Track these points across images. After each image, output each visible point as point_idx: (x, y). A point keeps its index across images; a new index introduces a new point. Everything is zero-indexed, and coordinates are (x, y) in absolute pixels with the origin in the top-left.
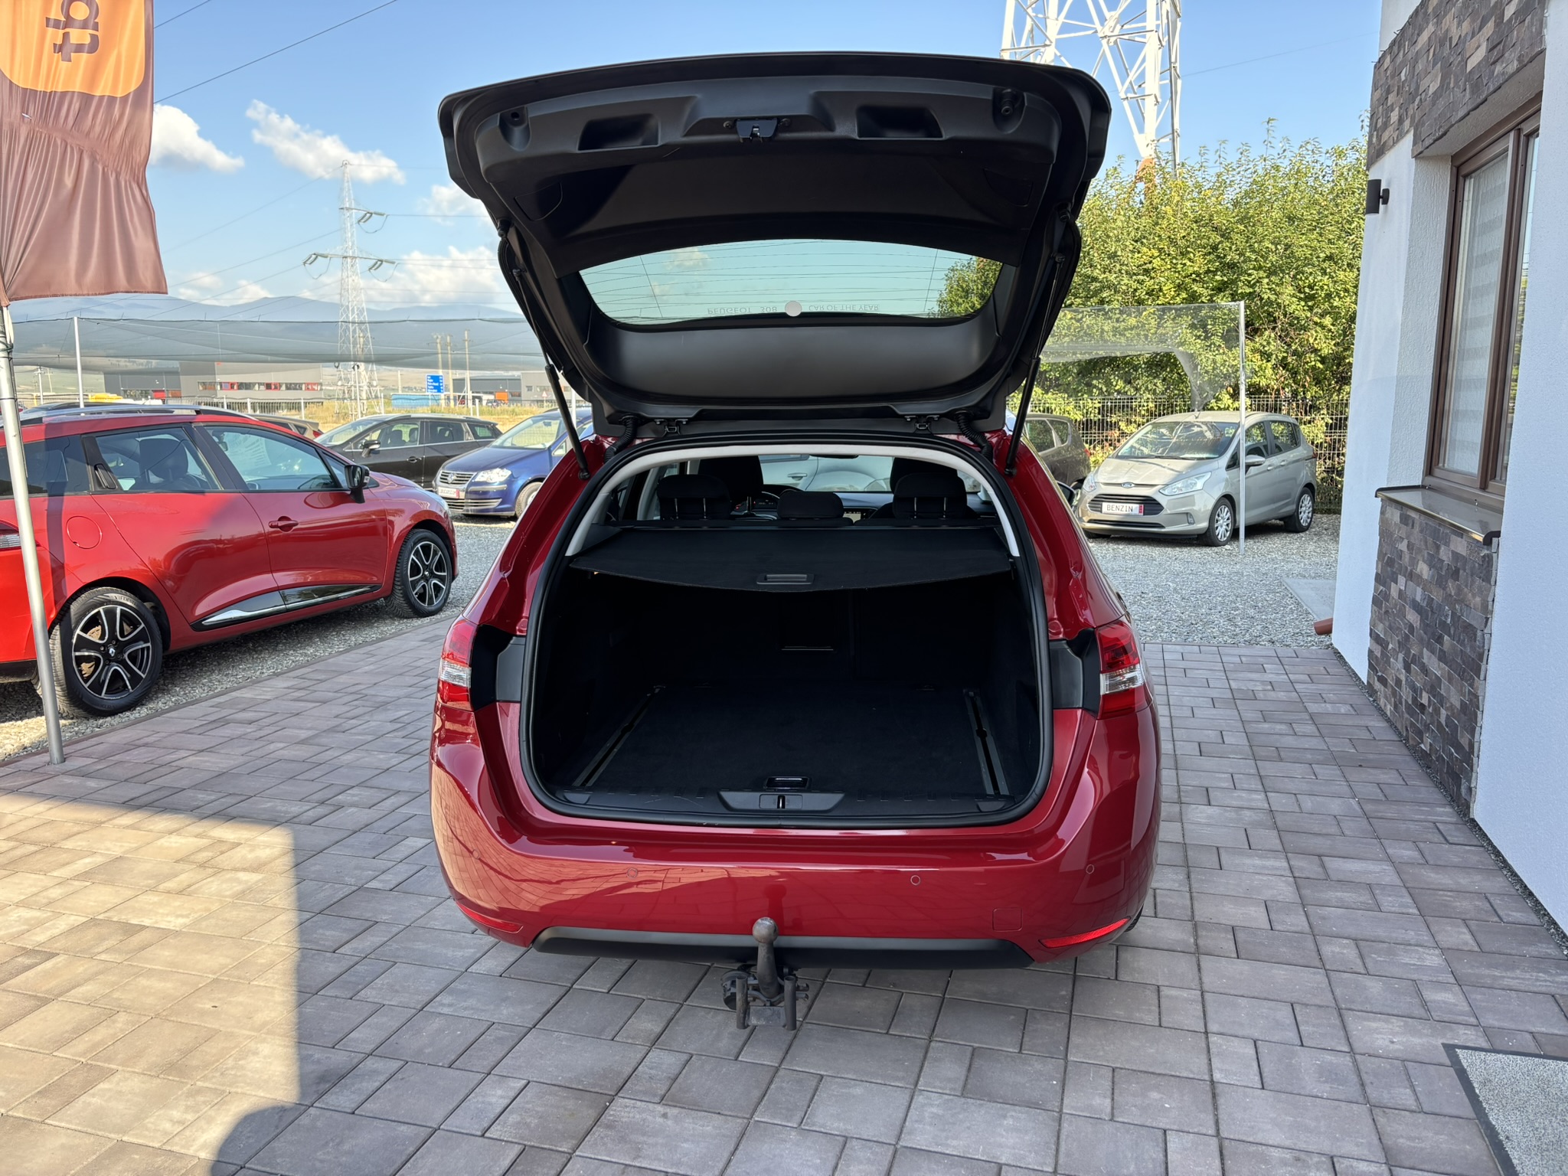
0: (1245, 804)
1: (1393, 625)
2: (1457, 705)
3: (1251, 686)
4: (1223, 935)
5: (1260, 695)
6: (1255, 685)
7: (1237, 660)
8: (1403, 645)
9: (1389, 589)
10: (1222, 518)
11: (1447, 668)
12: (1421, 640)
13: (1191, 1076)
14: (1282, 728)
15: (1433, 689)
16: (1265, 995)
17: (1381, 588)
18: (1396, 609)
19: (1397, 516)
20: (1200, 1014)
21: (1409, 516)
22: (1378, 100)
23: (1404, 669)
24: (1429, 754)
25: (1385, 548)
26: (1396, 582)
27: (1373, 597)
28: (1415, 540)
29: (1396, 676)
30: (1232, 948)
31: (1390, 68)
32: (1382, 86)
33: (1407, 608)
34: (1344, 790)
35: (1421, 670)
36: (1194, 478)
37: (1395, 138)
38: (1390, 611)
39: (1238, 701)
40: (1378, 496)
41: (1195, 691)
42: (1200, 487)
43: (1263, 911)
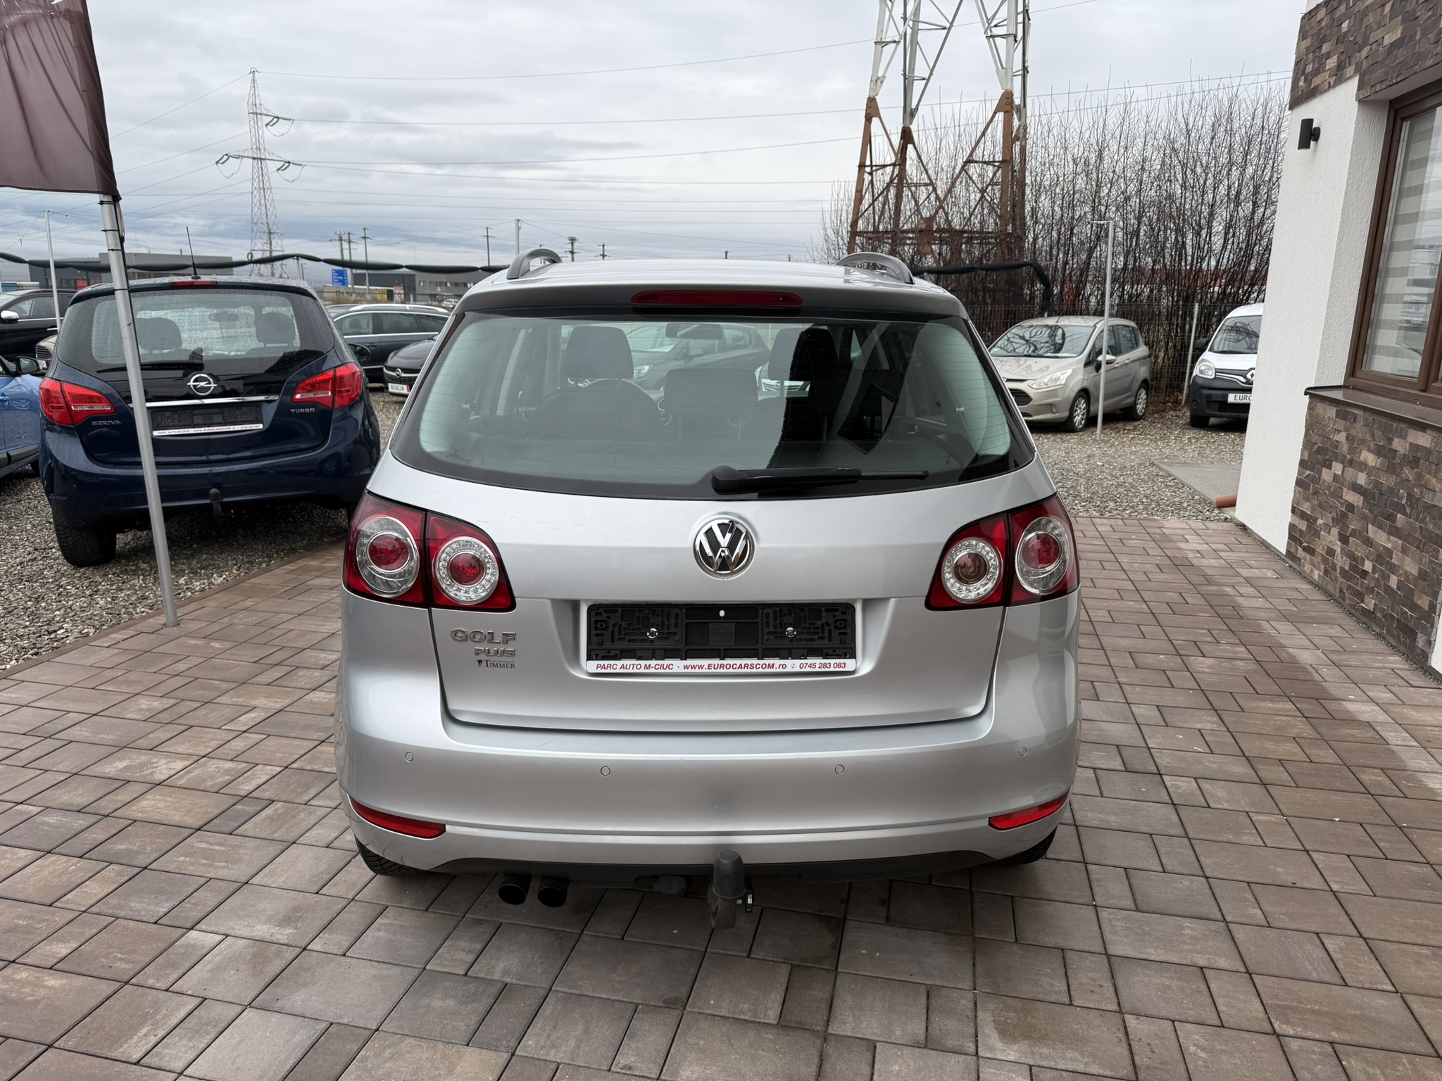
0: (1234, 656)
1: (1324, 504)
2: (1415, 572)
3: (1183, 554)
4: (1277, 768)
5: (1195, 562)
6: (1187, 554)
8: (1341, 519)
9: (1320, 473)
10: (1080, 409)
11: (1400, 542)
12: (1364, 518)
13: (1314, 887)
14: (1227, 590)
15: (1382, 557)
17: (1308, 472)
18: (1329, 490)
19: (1331, 412)
20: (1293, 835)
21: (1349, 412)
22: (1307, 48)
23: (1339, 541)
24: (1373, 612)
25: (1315, 438)
26: (1330, 467)
27: (1297, 479)
28: (1357, 432)
29: (1328, 547)
30: (1290, 778)
31: (1325, 19)
32: (1312, 35)
33: (1345, 490)
34: (1306, 643)
35: (1364, 543)
36: (1058, 374)
37: (1332, 83)
38: (1321, 492)
39: (1180, 567)
40: (1306, 394)
41: (1139, 558)
42: (1063, 382)
43: (1297, 746)
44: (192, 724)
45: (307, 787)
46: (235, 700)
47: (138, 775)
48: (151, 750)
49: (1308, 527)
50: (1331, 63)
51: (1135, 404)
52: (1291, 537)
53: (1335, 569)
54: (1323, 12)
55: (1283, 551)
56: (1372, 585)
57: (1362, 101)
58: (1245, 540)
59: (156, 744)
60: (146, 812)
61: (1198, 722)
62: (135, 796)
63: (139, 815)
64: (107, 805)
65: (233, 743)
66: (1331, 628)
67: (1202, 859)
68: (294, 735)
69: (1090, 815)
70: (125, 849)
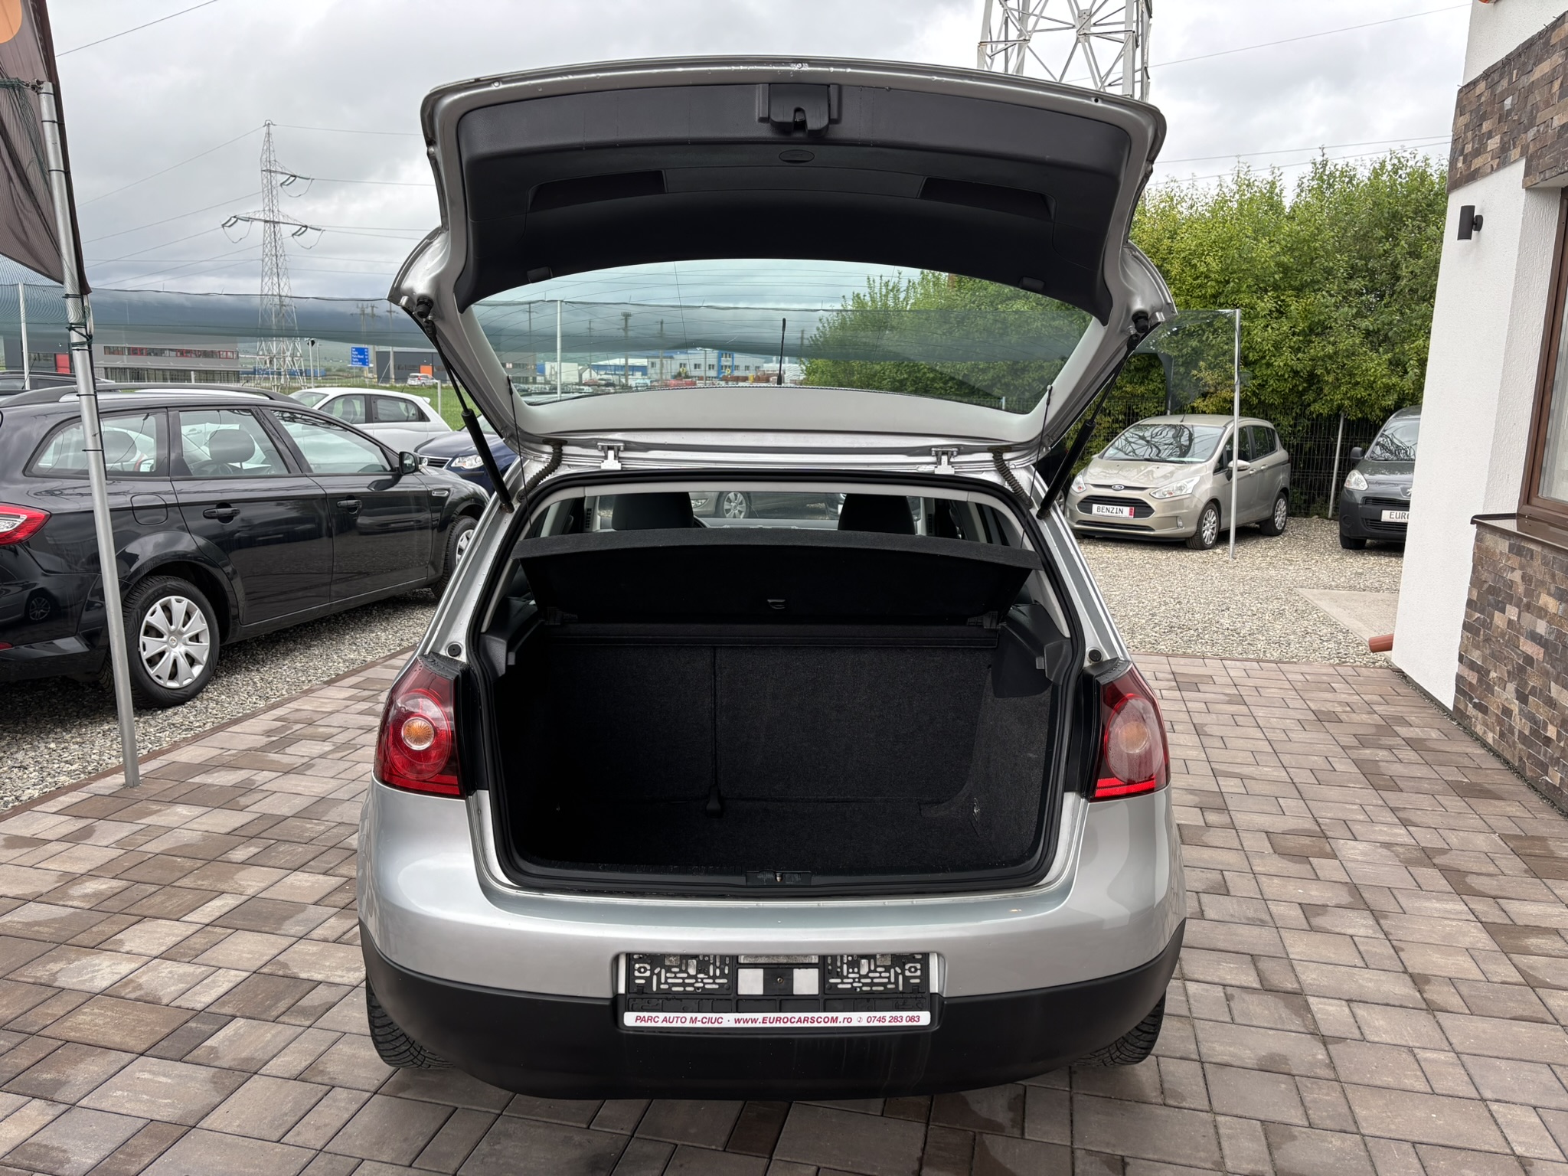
0: (1392, 840)
1: (1497, 653)
3: (1329, 707)
4: (1446, 989)
5: (1343, 717)
6: (1334, 707)
7: (1301, 677)
8: (1519, 673)
9: (1492, 618)
10: (1210, 522)
12: (1546, 674)
13: (1493, 1150)
14: (1382, 754)
16: (1518, 1057)
17: (1477, 615)
18: (1503, 638)
19: (1503, 545)
20: (1466, 1078)
21: (1524, 547)
22: (1465, 125)
23: (1517, 699)
24: (1559, 789)
25: (1485, 576)
26: (1503, 611)
27: (1465, 622)
28: (1535, 572)
29: (1504, 706)
30: (1462, 1004)
31: (1486, 94)
32: (1471, 112)
33: (1522, 639)
34: (1479, 824)
35: (1546, 704)
36: (1184, 481)
37: (1495, 167)
38: (1494, 639)
39: (1326, 724)
40: (1473, 522)
41: (1278, 712)
42: (1190, 491)
43: (1470, 960)
44: (146, 913)
45: (277, 998)
46: (200, 882)
47: (74, 980)
48: (93, 948)
49: (1480, 680)
50: (1493, 144)
51: (1273, 516)
52: (1458, 690)
53: (1513, 733)
54: (1482, 86)
55: (1451, 708)
56: (1557, 755)
57: (1528, 189)
58: (1403, 690)
59: (99, 940)
60: (81, 1030)
61: (1349, 927)
62: (70, 1008)
63: (72, 1034)
64: (35, 1020)
65: (193, 940)
66: (1509, 805)
67: (1357, 1110)
68: (267, 929)
69: (1218, 1048)
70: (51, 1080)
